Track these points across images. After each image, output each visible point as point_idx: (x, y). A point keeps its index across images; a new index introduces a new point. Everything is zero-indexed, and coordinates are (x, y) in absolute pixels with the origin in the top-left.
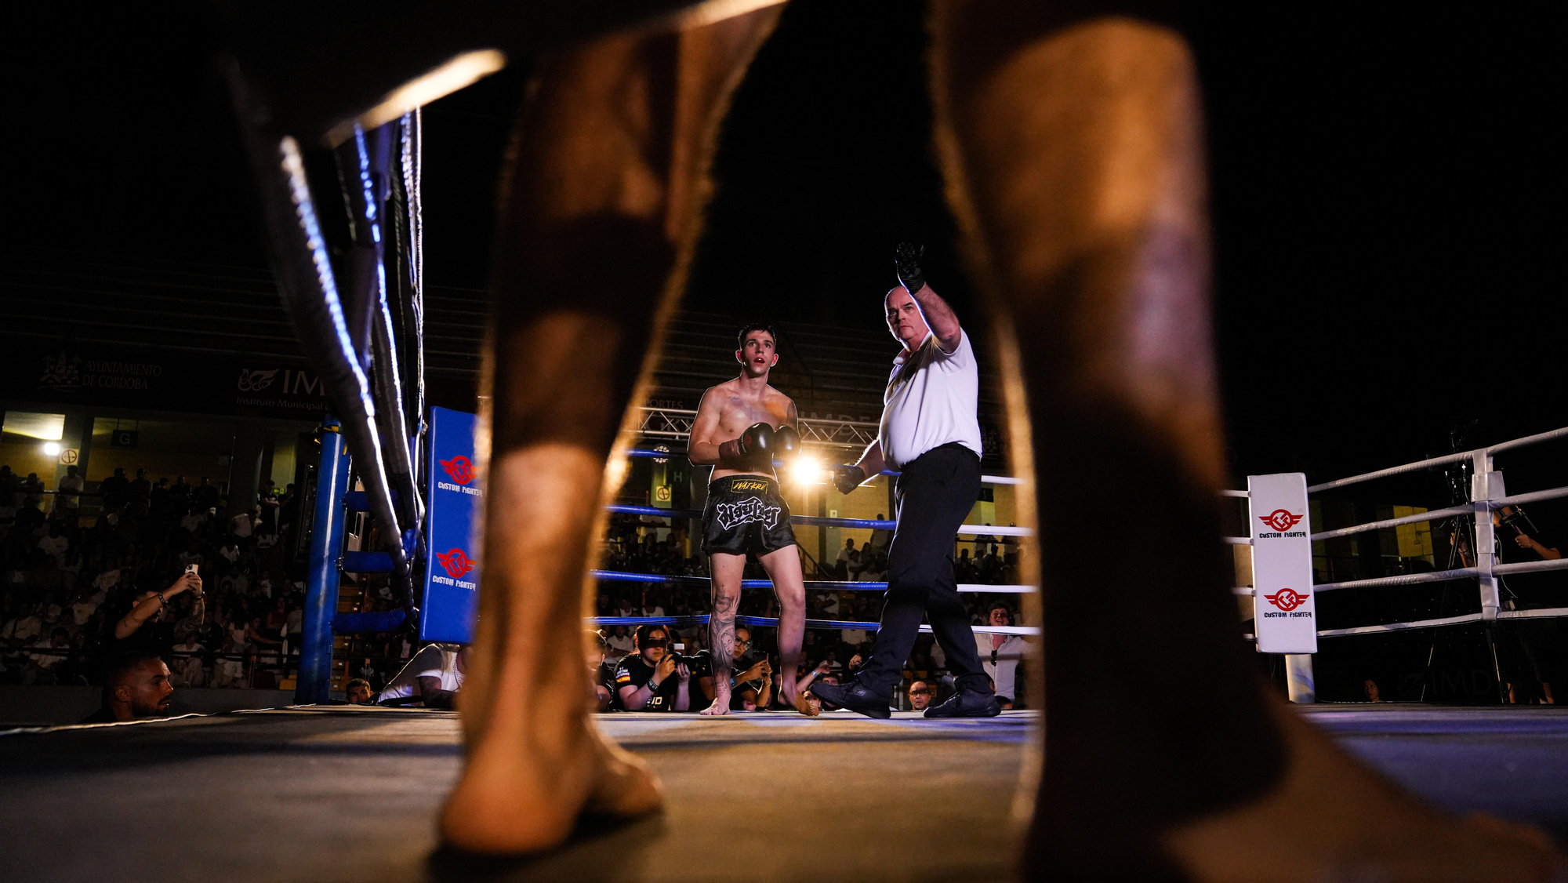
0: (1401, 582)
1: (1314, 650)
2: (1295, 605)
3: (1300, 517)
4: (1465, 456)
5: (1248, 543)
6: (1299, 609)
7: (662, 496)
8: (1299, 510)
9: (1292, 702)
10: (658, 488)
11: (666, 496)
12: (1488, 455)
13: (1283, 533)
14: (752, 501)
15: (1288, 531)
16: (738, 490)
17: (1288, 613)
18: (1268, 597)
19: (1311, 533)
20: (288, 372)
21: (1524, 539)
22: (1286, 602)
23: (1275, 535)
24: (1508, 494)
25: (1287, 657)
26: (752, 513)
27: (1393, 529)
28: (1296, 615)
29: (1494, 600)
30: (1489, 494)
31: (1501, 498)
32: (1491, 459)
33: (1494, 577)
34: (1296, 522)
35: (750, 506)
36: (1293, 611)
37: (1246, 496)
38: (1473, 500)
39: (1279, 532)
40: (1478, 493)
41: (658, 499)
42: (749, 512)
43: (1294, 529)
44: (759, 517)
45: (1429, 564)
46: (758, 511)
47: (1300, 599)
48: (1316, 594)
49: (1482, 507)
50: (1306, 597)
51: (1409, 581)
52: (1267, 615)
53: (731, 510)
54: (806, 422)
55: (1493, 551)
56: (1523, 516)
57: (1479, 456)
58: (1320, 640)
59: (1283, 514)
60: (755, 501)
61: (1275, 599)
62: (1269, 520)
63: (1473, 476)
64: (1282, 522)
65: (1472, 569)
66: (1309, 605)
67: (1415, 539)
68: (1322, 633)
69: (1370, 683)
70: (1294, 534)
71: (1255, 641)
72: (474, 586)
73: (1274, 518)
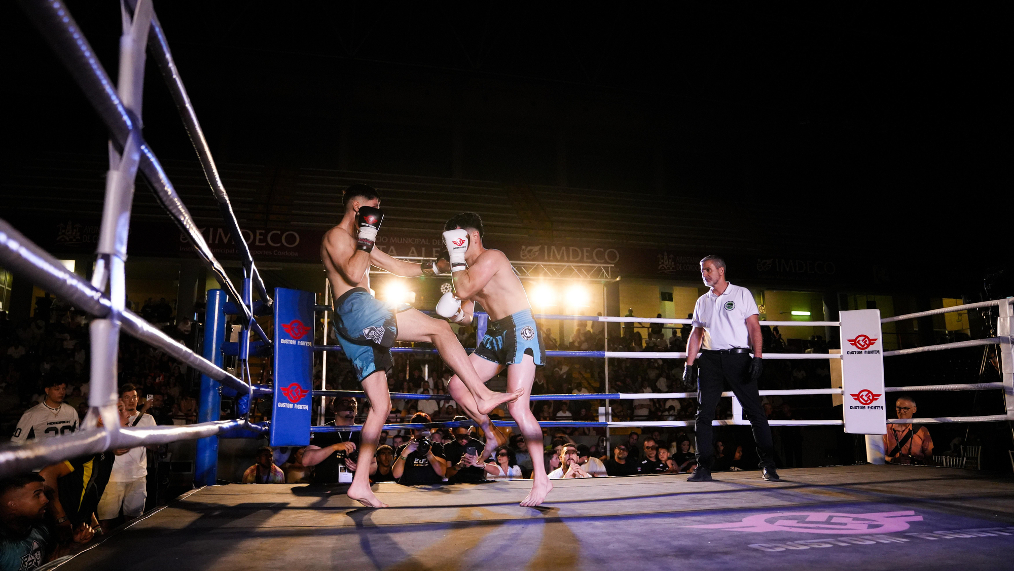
0: (946, 390)
2: (872, 401)
3: (875, 340)
4: (993, 303)
5: (839, 357)
6: (874, 404)
8: (875, 335)
9: (869, 463)
12: (1010, 304)
15: (867, 350)
17: (866, 406)
18: (853, 395)
19: (883, 352)
20: (211, 229)
22: (865, 399)
23: (858, 353)
25: (866, 435)
27: (942, 314)
28: (872, 408)
30: (1011, 331)
32: (1012, 306)
34: (873, 344)
36: (870, 405)
37: (838, 325)
38: (999, 335)
39: (861, 350)
40: (1003, 330)
43: (871, 348)
45: (967, 335)
47: (875, 397)
48: (887, 393)
49: (1006, 339)
50: (879, 395)
51: (952, 389)
52: (852, 408)
54: (543, 265)
57: (1004, 304)
59: (863, 338)
61: (857, 397)
62: (854, 342)
63: (999, 318)
64: (863, 343)
66: (882, 401)
67: (957, 319)
70: (872, 352)
71: (842, 426)
72: (307, 407)
73: (857, 341)
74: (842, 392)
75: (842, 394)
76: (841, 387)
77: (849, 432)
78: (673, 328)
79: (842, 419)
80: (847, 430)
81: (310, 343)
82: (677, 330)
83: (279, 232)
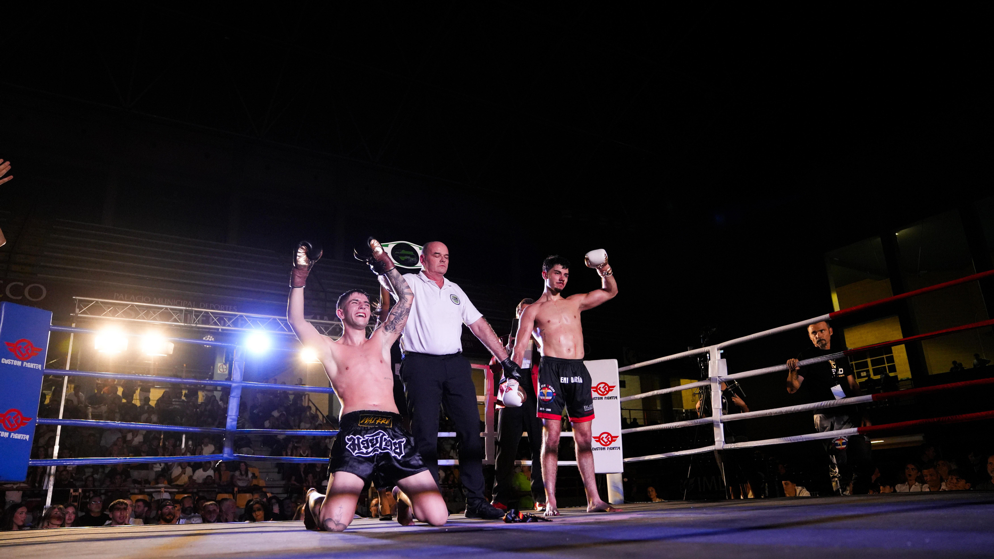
1: (622, 470)
2: (611, 442)
3: (614, 387)
6: (613, 445)
7: (221, 370)
8: (613, 383)
9: (610, 504)
10: (219, 364)
11: (225, 370)
12: (718, 349)
13: (604, 397)
14: (378, 434)
15: (607, 396)
16: (365, 424)
17: (606, 447)
18: (595, 438)
19: (620, 397)
21: (738, 400)
22: (605, 441)
23: (599, 398)
24: (729, 373)
25: (607, 475)
26: (378, 445)
28: (611, 449)
29: (721, 437)
30: (719, 373)
31: (725, 375)
32: (719, 352)
33: (721, 423)
34: (612, 390)
35: (377, 439)
36: (609, 446)
38: (710, 376)
39: (601, 396)
40: (712, 372)
41: (219, 372)
42: (376, 444)
43: (610, 394)
44: (385, 449)
46: (384, 443)
47: (614, 439)
48: (623, 435)
49: (715, 380)
50: (617, 437)
53: (358, 441)
55: (721, 407)
56: (738, 386)
57: (713, 350)
58: (625, 464)
59: (604, 385)
60: (381, 434)
61: (598, 439)
62: (596, 389)
63: (710, 362)
64: (603, 390)
65: (709, 419)
66: (619, 443)
67: (692, 398)
68: (627, 460)
69: (651, 489)
70: (610, 398)
72: (27, 437)
73: (598, 388)
81: (40, 366)
83: (22, 284)
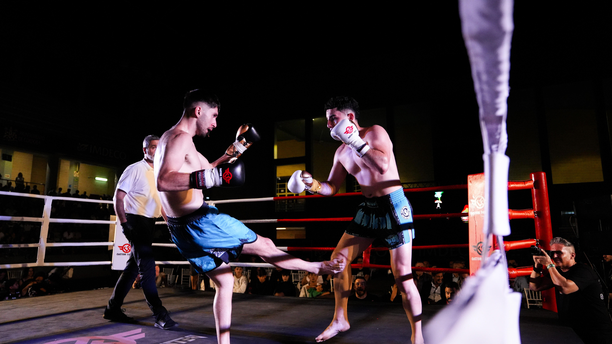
5: (115, 223)
18: (119, 247)
22: (126, 249)
52: (118, 254)
61: (122, 248)
71: (111, 265)
74: (114, 244)
75: (113, 246)
76: (113, 242)
77: (114, 269)
78: (8, 180)
79: (111, 260)
80: (114, 268)
82: (12, 182)
